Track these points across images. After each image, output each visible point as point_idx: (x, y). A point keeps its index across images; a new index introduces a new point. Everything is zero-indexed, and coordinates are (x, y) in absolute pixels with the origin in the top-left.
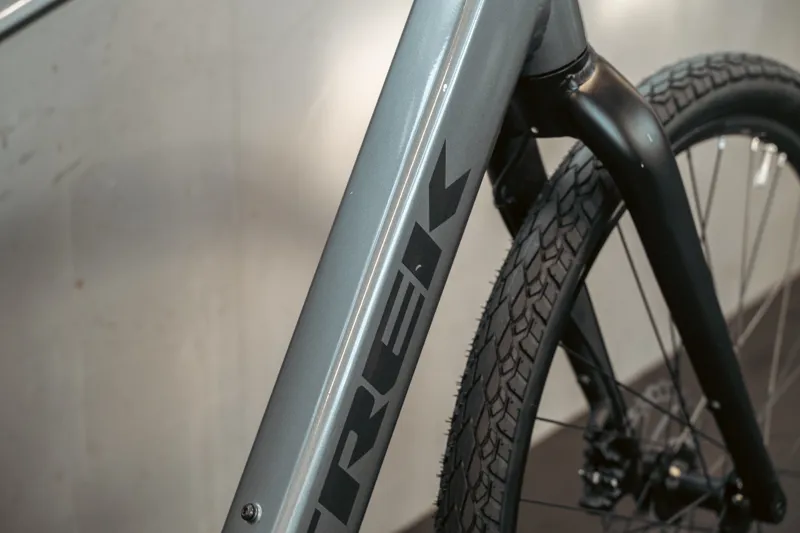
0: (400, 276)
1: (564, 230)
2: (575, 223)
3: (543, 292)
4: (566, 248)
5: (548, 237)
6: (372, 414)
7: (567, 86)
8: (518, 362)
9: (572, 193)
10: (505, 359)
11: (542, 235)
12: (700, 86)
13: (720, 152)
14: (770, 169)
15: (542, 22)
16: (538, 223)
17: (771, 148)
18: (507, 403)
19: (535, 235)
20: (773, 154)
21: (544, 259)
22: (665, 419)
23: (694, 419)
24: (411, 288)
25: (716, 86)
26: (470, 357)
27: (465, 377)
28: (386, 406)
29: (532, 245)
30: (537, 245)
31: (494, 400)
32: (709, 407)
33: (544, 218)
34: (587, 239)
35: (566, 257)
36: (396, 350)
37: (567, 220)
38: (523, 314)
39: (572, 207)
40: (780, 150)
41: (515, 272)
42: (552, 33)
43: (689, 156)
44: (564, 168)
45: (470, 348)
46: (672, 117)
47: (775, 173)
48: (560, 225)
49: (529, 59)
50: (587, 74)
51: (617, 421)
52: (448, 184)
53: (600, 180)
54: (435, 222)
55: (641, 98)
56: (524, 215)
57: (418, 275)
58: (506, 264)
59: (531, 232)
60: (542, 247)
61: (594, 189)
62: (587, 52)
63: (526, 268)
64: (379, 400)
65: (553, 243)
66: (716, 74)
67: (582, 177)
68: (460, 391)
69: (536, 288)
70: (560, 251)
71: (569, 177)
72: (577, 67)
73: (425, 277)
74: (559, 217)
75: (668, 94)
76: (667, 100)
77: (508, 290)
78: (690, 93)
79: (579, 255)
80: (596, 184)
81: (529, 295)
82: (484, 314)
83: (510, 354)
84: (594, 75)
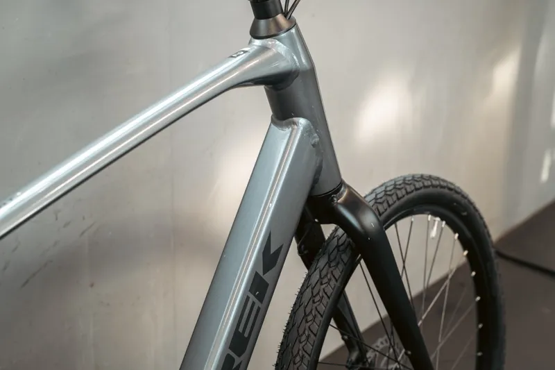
0: (248, 298)
1: (331, 269)
2: (337, 265)
3: (321, 301)
4: (333, 279)
5: (324, 272)
6: (234, 366)
7: (333, 200)
8: (308, 337)
9: (336, 250)
10: (302, 335)
11: (321, 271)
12: (400, 193)
13: (412, 222)
14: (437, 230)
15: (318, 171)
16: (319, 264)
17: (438, 219)
18: (302, 358)
19: (318, 271)
20: (439, 222)
21: (322, 284)
22: (385, 358)
23: (399, 358)
24: (253, 303)
25: (407, 193)
26: (284, 333)
27: (282, 343)
28: (241, 363)
29: (316, 277)
30: (318, 276)
31: (296, 356)
32: (406, 353)
33: (322, 262)
34: (343, 273)
35: (333, 282)
36: (246, 335)
37: (333, 264)
38: (311, 312)
39: (335, 258)
40: (442, 220)
41: (307, 290)
42: (323, 176)
43: (396, 227)
44: (332, 236)
45: (285, 328)
46: (386, 210)
47: (441, 231)
48: (330, 267)
49: (312, 188)
50: (342, 194)
51: (362, 358)
52: (272, 252)
53: (349, 244)
54: (266, 270)
55: (367, 203)
56: (313, 260)
57: (257, 297)
58: (303, 285)
59: (315, 270)
60: (321, 278)
61: (346, 248)
62: (342, 183)
63: (313, 289)
64: (237, 360)
65: (326, 275)
66: (408, 187)
67: (341, 242)
68: (280, 350)
69: (317, 299)
70: (330, 280)
71: (335, 241)
72: (337, 191)
73: (261, 298)
74: (329, 263)
75: (384, 198)
76: (384, 202)
77: (303, 300)
78: (394, 197)
79: (339, 281)
80: (348, 246)
81: (314, 302)
82: (292, 311)
83: (304, 332)
84: (345, 194)
